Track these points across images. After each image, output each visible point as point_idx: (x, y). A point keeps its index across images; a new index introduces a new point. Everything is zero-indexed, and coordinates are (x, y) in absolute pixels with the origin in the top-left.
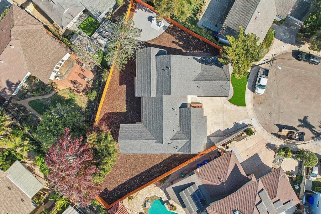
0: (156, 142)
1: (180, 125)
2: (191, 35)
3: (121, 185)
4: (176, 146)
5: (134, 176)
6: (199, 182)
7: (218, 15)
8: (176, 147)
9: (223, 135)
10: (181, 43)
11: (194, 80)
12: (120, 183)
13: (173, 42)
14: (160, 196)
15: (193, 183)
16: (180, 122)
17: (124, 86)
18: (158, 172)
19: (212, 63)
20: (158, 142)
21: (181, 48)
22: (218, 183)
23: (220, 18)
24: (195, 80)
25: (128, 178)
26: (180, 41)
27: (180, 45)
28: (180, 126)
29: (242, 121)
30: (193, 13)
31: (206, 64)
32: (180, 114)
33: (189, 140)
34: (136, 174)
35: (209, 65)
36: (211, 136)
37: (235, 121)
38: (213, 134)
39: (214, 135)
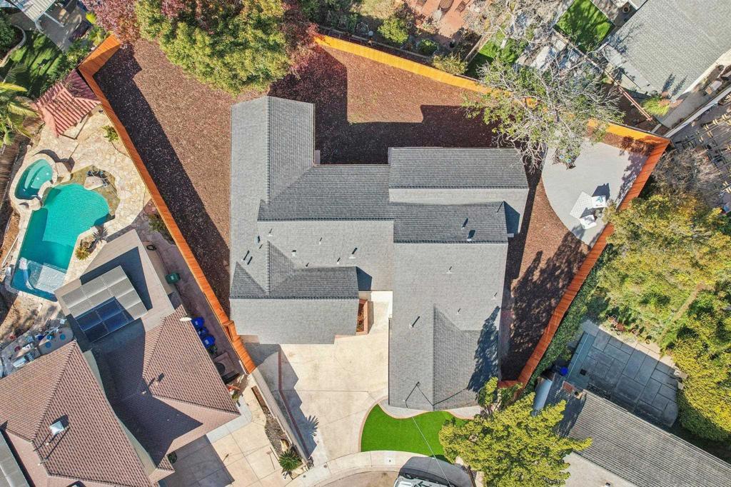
0: (262, 201)
1: (311, 270)
2: (557, 303)
3: (149, 108)
4: (251, 258)
5: (174, 145)
6: (151, 321)
7: (611, 377)
8: (248, 258)
9: (283, 388)
10: (537, 274)
11: (435, 309)
12: (153, 106)
13: (540, 254)
14: (117, 216)
15: (148, 304)
16: (319, 270)
17: (418, 118)
18: (182, 210)
19: (481, 360)
20: (261, 209)
21: (521, 274)
22: (147, 375)
23: (603, 382)
24: (435, 312)
25: (167, 129)
26: (542, 271)
27: (530, 271)
28: (306, 270)
29: (321, 441)
30: (618, 308)
31: (479, 342)
32: (340, 269)
33: (267, 294)
34: (178, 150)
35: (477, 351)
36: (280, 356)
37: (322, 422)
38: (287, 362)
39: (283, 365)
